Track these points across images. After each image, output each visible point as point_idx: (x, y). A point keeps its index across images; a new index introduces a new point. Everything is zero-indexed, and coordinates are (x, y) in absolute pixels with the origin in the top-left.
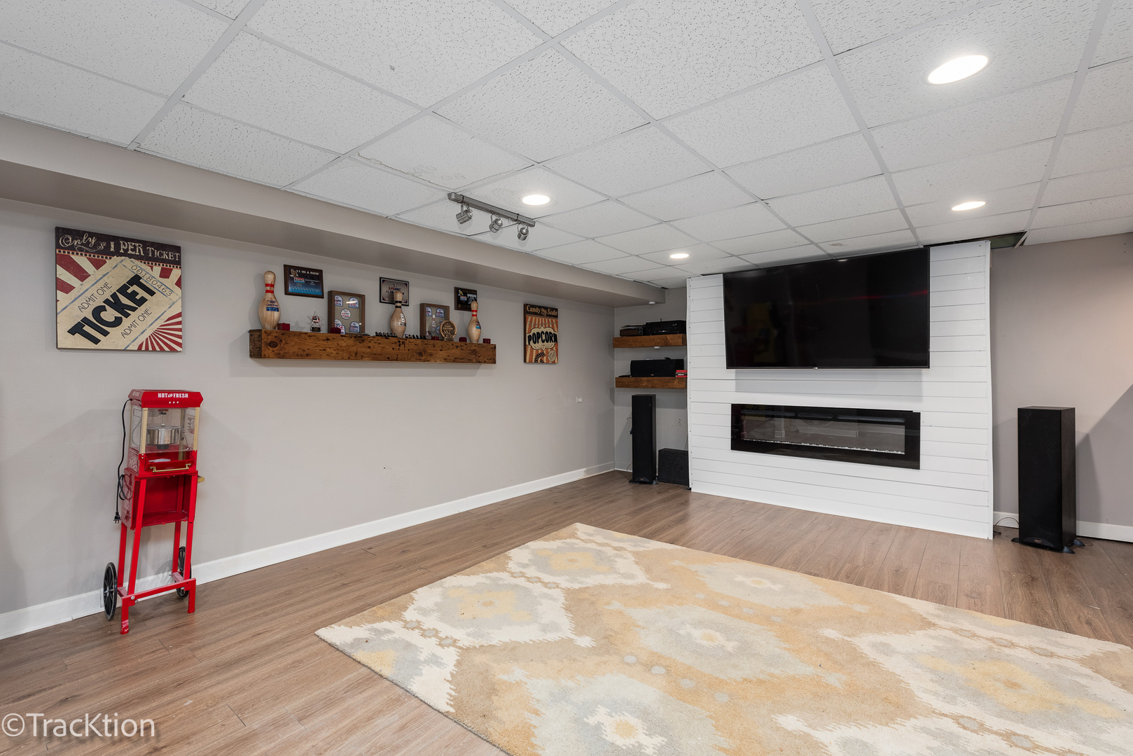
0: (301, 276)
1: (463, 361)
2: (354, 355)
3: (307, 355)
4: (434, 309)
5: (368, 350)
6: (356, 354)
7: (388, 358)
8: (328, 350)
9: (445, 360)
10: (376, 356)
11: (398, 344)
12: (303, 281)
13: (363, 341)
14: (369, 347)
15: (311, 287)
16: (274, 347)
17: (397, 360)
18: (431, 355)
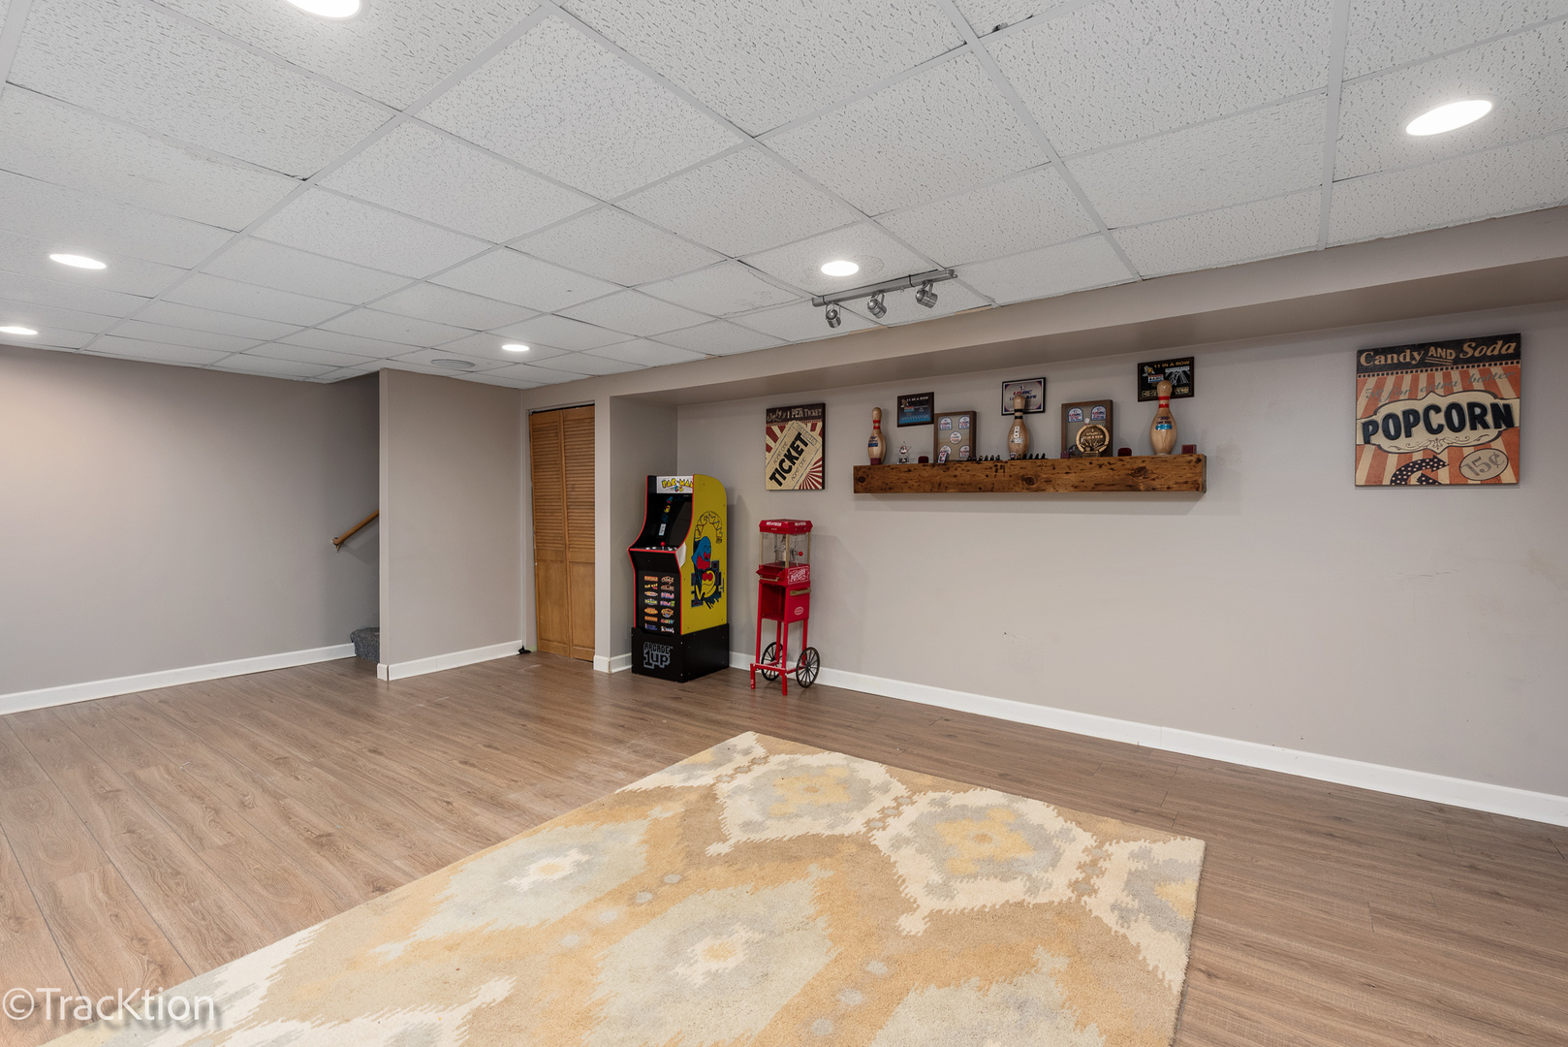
0: (911, 404)
1: (1114, 488)
2: (937, 486)
3: (890, 489)
4: (1087, 410)
5: (954, 480)
6: (939, 485)
7: (980, 489)
8: (910, 482)
9: (1075, 487)
10: (964, 487)
11: (994, 469)
12: (912, 409)
13: (948, 469)
14: (955, 476)
15: (922, 413)
16: (863, 482)
17: (992, 491)
18: (1048, 481)
